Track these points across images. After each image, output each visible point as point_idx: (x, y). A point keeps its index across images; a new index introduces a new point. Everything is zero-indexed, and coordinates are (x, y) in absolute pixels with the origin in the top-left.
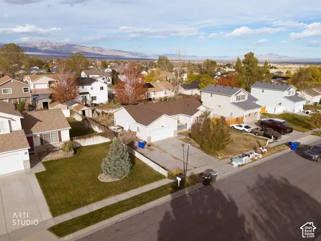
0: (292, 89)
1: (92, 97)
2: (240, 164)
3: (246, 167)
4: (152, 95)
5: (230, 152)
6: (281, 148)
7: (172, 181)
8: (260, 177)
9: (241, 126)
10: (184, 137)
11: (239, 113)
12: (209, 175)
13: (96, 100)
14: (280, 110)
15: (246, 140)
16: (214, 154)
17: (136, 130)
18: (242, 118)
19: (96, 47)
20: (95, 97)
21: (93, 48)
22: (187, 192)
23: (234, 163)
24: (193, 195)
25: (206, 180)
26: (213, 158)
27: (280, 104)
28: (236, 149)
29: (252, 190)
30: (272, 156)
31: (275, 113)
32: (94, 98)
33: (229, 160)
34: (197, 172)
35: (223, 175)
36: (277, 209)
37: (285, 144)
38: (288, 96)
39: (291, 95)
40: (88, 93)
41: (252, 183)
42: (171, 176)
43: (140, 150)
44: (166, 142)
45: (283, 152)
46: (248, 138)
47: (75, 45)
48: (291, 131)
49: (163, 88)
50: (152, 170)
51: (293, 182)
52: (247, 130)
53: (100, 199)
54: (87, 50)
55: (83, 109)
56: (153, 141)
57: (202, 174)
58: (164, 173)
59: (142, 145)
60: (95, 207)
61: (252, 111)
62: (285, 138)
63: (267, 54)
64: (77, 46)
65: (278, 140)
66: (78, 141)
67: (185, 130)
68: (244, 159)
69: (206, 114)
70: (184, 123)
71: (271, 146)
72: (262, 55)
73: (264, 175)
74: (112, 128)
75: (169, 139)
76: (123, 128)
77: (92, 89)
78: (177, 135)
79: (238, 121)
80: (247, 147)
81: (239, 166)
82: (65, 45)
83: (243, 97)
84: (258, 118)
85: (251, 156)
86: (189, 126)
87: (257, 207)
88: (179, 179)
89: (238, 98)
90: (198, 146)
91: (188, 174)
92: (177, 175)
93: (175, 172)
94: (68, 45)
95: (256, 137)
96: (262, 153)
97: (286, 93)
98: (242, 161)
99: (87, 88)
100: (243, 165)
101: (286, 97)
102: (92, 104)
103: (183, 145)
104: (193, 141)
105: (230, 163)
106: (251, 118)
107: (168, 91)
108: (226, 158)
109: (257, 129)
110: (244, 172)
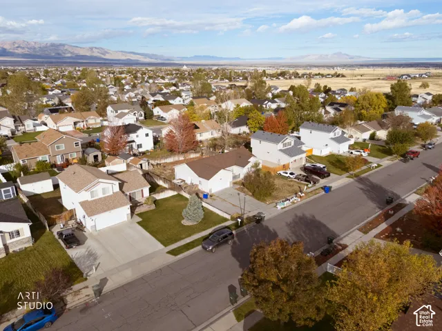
0: (338, 130)
1: (138, 145)
2: (283, 206)
3: (287, 209)
4: (199, 138)
5: (276, 198)
6: (317, 191)
7: (234, 222)
8: (296, 216)
9: (287, 173)
10: (238, 186)
11: (285, 160)
12: (260, 216)
13: (141, 147)
14: (325, 152)
15: (290, 186)
16: (263, 201)
17: (198, 183)
18: (289, 164)
19: (96, 48)
20: (141, 145)
21: (91, 49)
22: (245, 229)
23: (278, 206)
24: (250, 230)
25: (258, 220)
26: (263, 203)
27: (327, 145)
28: (281, 194)
29: (288, 225)
30: (308, 199)
31: (322, 155)
32: (139, 146)
33: (274, 204)
34: (251, 215)
35: (270, 216)
36: (303, 234)
37: (322, 188)
38: (333, 137)
39: (337, 136)
40: (133, 141)
41: (289, 220)
42: (232, 219)
43: (205, 200)
44: (224, 191)
45: (318, 195)
46: (292, 183)
47: (64, 45)
48: (329, 175)
49: (208, 128)
50: (218, 215)
51: (318, 218)
52: (291, 176)
53: (190, 235)
54: (82, 53)
55: (140, 163)
56: (213, 192)
57: (254, 216)
58: (228, 217)
59: (206, 196)
60: (188, 240)
61: (296, 158)
62: (323, 182)
63: (335, 54)
64: (66, 47)
65: (317, 185)
66: (154, 196)
67: (238, 180)
68: (285, 203)
69: (256, 165)
70: (237, 174)
71: (309, 190)
72: (327, 55)
73: (299, 214)
74: (175, 181)
75: (226, 189)
76: (184, 181)
77: (137, 136)
78: (232, 185)
79: (285, 167)
80: (289, 192)
81: (282, 208)
82: (48, 45)
83: (290, 144)
84: (304, 162)
85: (291, 200)
86: (242, 177)
87: (290, 234)
88: (239, 220)
89: (285, 145)
90: (251, 194)
91: (245, 216)
92: (237, 218)
93: (235, 216)
94: (52, 45)
95: (298, 183)
96: (301, 197)
97: (332, 135)
98: (284, 205)
99: (133, 136)
100: (284, 208)
101: (332, 139)
102: (140, 153)
103: (239, 194)
104: (246, 190)
105: (275, 207)
106: (296, 163)
107: (214, 132)
108: (273, 202)
109: (300, 175)
110: (286, 212)
